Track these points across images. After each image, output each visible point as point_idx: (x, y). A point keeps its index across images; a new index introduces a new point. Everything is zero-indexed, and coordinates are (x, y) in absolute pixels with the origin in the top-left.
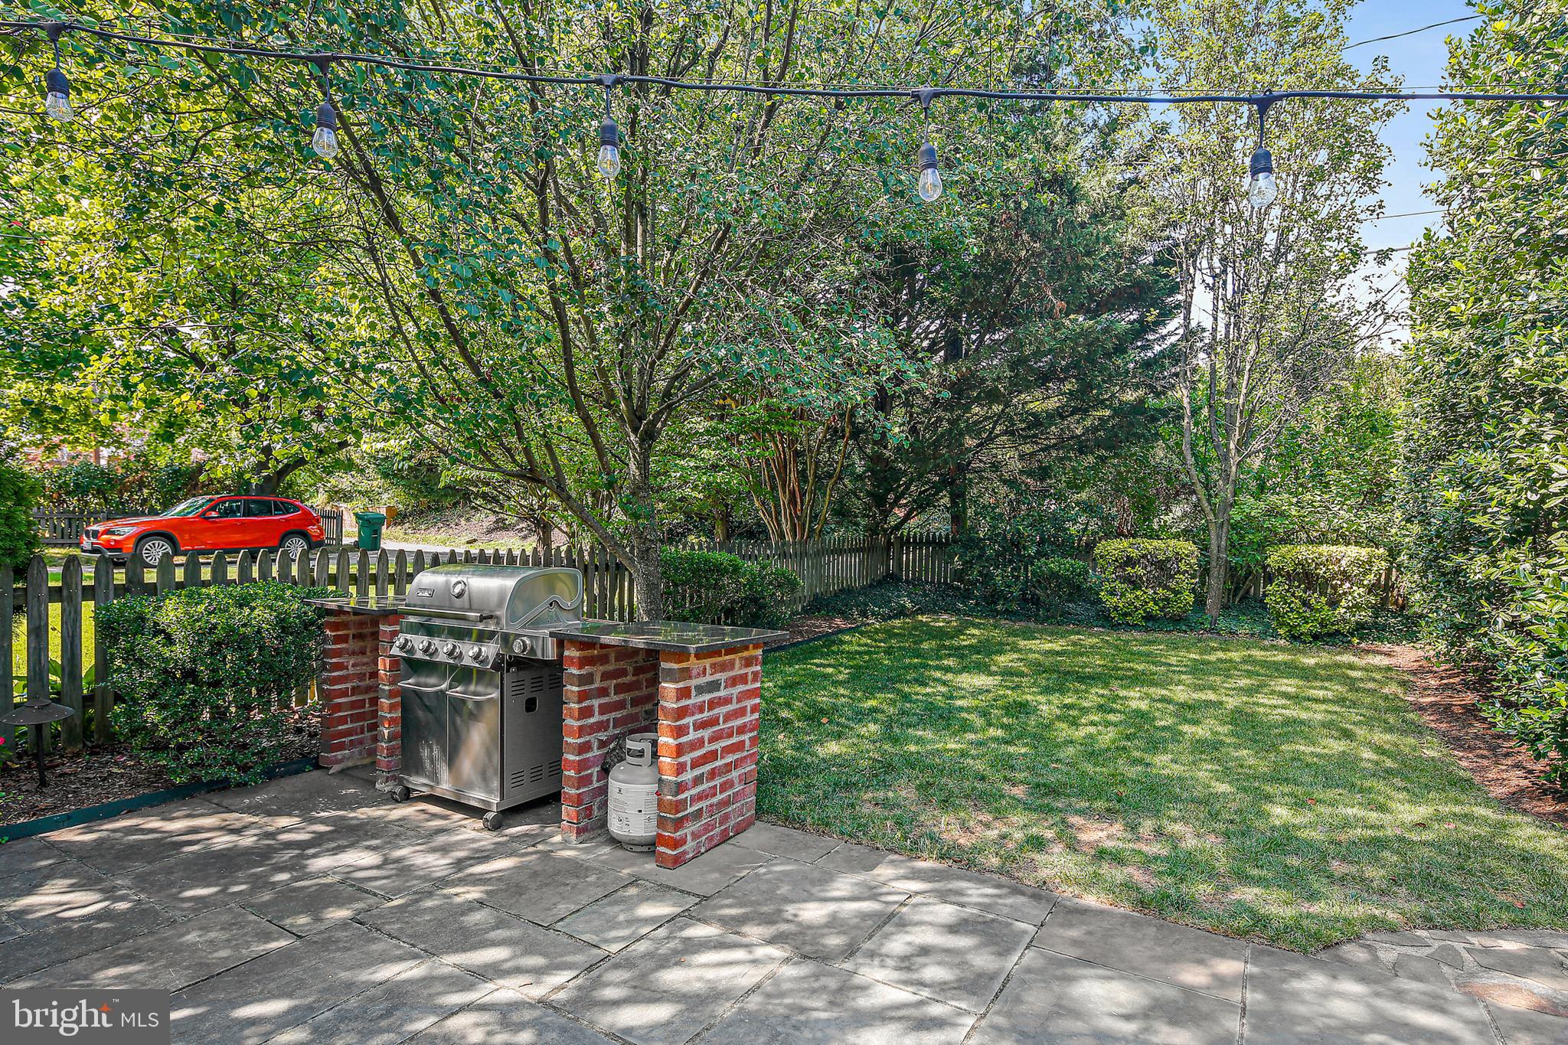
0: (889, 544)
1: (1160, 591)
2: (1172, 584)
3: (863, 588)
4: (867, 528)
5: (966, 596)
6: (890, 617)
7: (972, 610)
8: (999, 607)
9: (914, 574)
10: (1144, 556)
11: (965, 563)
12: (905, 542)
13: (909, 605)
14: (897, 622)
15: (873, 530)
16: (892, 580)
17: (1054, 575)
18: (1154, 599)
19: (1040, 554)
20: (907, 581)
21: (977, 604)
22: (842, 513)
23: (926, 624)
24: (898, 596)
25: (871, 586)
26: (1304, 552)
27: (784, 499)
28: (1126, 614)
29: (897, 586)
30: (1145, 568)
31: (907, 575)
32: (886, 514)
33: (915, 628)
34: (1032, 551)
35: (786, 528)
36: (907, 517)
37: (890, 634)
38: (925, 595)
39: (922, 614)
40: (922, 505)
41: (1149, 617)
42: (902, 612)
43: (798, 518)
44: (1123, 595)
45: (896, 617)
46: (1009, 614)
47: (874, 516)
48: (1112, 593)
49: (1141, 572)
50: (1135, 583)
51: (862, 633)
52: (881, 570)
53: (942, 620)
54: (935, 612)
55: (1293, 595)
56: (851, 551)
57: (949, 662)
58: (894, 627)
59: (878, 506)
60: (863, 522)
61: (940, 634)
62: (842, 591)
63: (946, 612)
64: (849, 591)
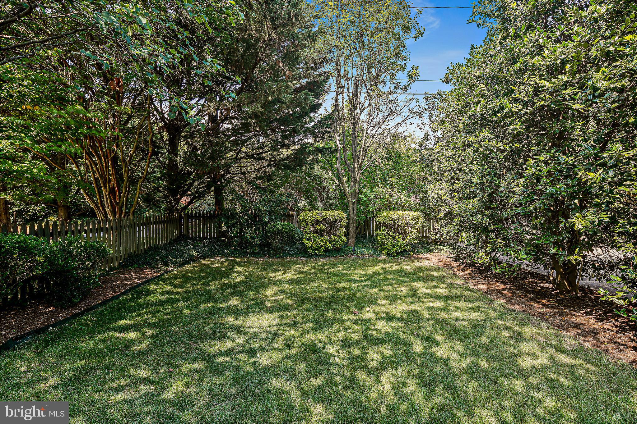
0: (181, 218)
1: (332, 236)
2: (338, 233)
3: (164, 245)
4: (166, 209)
5: (228, 245)
6: (184, 264)
7: (233, 253)
8: (249, 251)
9: (196, 234)
10: (324, 219)
11: (228, 227)
12: (189, 216)
13: (195, 254)
14: (188, 267)
15: (170, 210)
16: (183, 239)
17: (279, 232)
18: (329, 241)
19: (270, 220)
20: (192, 238)
21: (235, 249)
22: (149, 200)
23: (208, 266)
24: (188, 249)
25: (170, 243)
26: (394, 214)
27: (105, 192)
28: (316, 250)
29: (186, 243)
30: (325, 225)
31: (192, 235)
32: (178, 201)
33: (201, 271)
34: (266, 219)
35: (108, 210)
36: (190, 203)
37: (186, 278)
38: (204, 247)
39: (204, 258)
40: (199, 195)
41: (327, 250)
42: (192, 259)
43: (117, 204)
44: (315, 240)
45: (188, 263)
46: (254, 254)
47: (170, 202)
48: (309, 239)
49: (324, 228)
50: (321, 233)
51: (164, 280)
52: (176, 232)
53: (218, 262)
54: (212, 256)
55: (389, 235)
56: (156, 223)
57: (234, 302)
58: (187, 271)
59: (172, 196)
60: (164, 205)
61: (219, 274)
62: (150, 249)
63: (218, 255)
64: (155, 249)
